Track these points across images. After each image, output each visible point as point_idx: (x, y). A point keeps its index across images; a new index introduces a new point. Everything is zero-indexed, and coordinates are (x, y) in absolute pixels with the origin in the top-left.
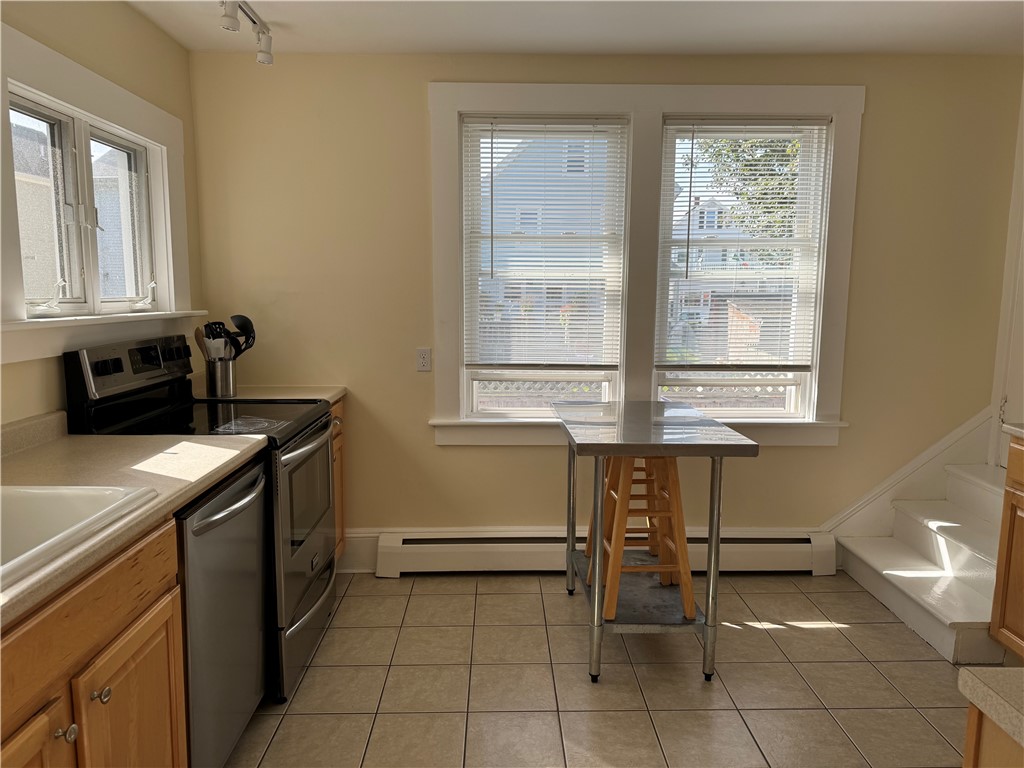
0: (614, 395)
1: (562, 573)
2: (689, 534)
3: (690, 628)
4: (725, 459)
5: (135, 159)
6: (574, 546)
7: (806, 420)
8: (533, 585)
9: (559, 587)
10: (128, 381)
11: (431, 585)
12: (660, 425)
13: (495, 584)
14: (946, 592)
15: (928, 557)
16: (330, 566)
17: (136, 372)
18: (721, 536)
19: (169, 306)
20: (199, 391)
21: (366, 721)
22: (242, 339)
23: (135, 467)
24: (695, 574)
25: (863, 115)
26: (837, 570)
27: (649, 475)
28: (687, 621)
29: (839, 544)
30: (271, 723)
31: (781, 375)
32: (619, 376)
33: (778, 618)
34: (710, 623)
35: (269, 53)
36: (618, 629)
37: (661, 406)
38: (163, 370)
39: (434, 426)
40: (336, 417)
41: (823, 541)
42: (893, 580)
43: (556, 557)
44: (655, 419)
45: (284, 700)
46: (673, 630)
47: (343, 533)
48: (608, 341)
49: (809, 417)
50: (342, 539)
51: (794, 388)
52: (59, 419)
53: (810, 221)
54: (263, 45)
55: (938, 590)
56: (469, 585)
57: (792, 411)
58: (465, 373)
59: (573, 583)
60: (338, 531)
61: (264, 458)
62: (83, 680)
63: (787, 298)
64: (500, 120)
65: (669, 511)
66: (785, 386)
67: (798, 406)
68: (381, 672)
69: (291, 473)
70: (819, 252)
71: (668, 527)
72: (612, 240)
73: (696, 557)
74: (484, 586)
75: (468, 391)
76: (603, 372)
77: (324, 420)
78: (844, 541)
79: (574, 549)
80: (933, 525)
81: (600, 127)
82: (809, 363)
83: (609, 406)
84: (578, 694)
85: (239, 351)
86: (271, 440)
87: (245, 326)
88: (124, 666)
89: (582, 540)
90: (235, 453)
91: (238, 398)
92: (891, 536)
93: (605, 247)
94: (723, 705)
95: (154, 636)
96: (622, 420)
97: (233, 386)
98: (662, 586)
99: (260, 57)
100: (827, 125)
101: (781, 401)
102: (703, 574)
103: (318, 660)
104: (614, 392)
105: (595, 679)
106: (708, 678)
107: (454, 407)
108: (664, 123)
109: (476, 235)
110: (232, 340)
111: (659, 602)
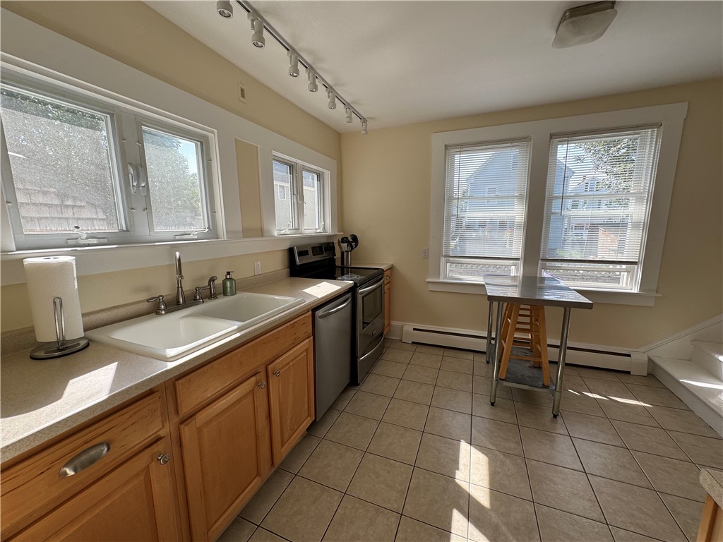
0: (517, 272)
1: (484, 353)
2: (548, 343)
3: (545, 390)
4: (572, 309)
5: (320, 176)
6: (490, 342)
7: (633, 291)
8: (470, 356)
9: (483, 359)
10: (310, 258)
11: (424, 349)
12: (542, 288)
13: (452, 353)
16: (381, 335)
17: (314, 255)
18: (568, 345)
19: (329, 231)
20: (338, 263)
21: (387, 401)
22: (353, 244)
23: (305, 291)
24: (551, 362)
25: (685, 119)
26: (648, 374)
27: (531, 313)
28: (544, 387)
29: (650, 360)
30: (352, 392)
31: (618, 266)
32: (520, 263)
33: (604, 393)
34: (557, 389)
35: (366, 130)
36: (505, 384)
37: (543, 279)
38: (325, 254)
39: (429, 282)
40: (386, 275)
41: (639, 357)
42: (686, 386)
43: (482, 345)
44: (539, 285)
45: (358, 385)
46: (536, 389)
47: (389, 322)
48: (515, 245)
49: (635, 290)
50: (389, 325)
51: (626, 273)
52: (287, 271)
53: (643, 181)
54: (364, 128)
56: (441, 351)
57: (624, 285)
58: (443, 260)
60: (386, 321)
61: (353, 290)
62: (270, 366)
63: (624, 225)
64: (464, 146)
65: (538, 332)
66: (620, 272)
67: (628, 283)
68: (397, 381)
69: (363, 297)
70: (647, 199)
71: (538, 340)
72: (520, 197)
73: (553, 354)
74: (447, 353)
75: (444, 268)
76: (512, 261)
77: (380, 277)
78: (654, 359)
79: (490, 343)
81: (515, 144)
82: (637, 261)
83: (514, 278)
84: (483, 409)
85: (352, 249)
86: (355, 284)
87: (355, 239)
88: (288, 364)
89: (493, 339)
90: (339, 288)
91: (352, 266)
92: (690, 360)
93: (516, 201)
94: (562, 432)
95: (301, 354)
96: (520, 285)
97: (350, 262)
98: (534, 367)
99: (363, 132)
100: (658, 128)
101: (617, 280)
102: (556, 363)
103: (374, 371)
104: (517, 270)
105: (492, 404)
106: (555, 416)
107: (438, 275)
108: (551, 138)
109: (451, 199)
110: (349, 244)
111: (531, 375)
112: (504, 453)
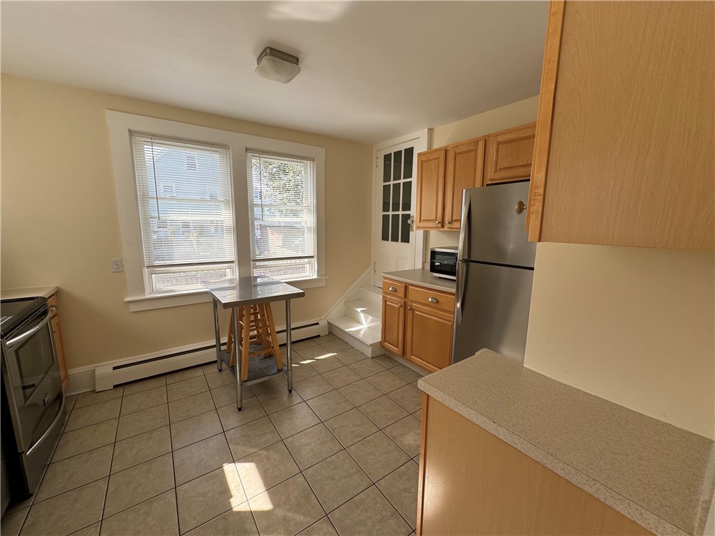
0: (233, 275)
1: (215, 362)
3: (281, 374)
4: (291, 300)
6: (220, 348)
7: (314, 278)
8: (200, 372)
9: (214, 368)
14: (365, 333)
15: (358, 322)
16: (59, 397)
21: (102, 485)
26: (329, 333)
28: (279, 371)
29: (328, 323)
30: (20, 516)
31: (302, 260)
32: (235, 266)
33: (312, 357)
34: (289, 367)
36: (249, 383)
37: (255, 278)
39: (129, 302)
40: (52, 306)
41: (323, 323)
42: (349, 333)
43: (212, 355)
45: (31, 495)
46: (274, 376)
47: (66, 373)
48: (228, 250)
49: (315, 276)
50: (67, 377)
51: (308, 265)
55: (362, 332)
56: (162, 381)
57: (309, 274)
58: (146, 271)
59: (221, 366)
60: (62, 373)
67: (310, 272)
69: (17, 352)
72: (226, 202)
74: (170, 379)
75: (149, 281)
76: (226, 265)
77: (42, 310)
78: (331, 321)
79: (220, 350)
80: (359, 310)
81: (214, 149)
82: (313, 255)
83: (231, 281)
84: (233, 420)
89: (225, 344)
92: (345, 316)
93: (222, 205)
94: (298, 401)
96: (238, 286)
98: (265, 358)
100: (313, 161)
103: (57, 458)
104: (233, 273)
105: (240, 409)
106: (290, 391)
108: (246, 152)
109: (146, 197)
111: (266, 365)
112: (265, 449)
